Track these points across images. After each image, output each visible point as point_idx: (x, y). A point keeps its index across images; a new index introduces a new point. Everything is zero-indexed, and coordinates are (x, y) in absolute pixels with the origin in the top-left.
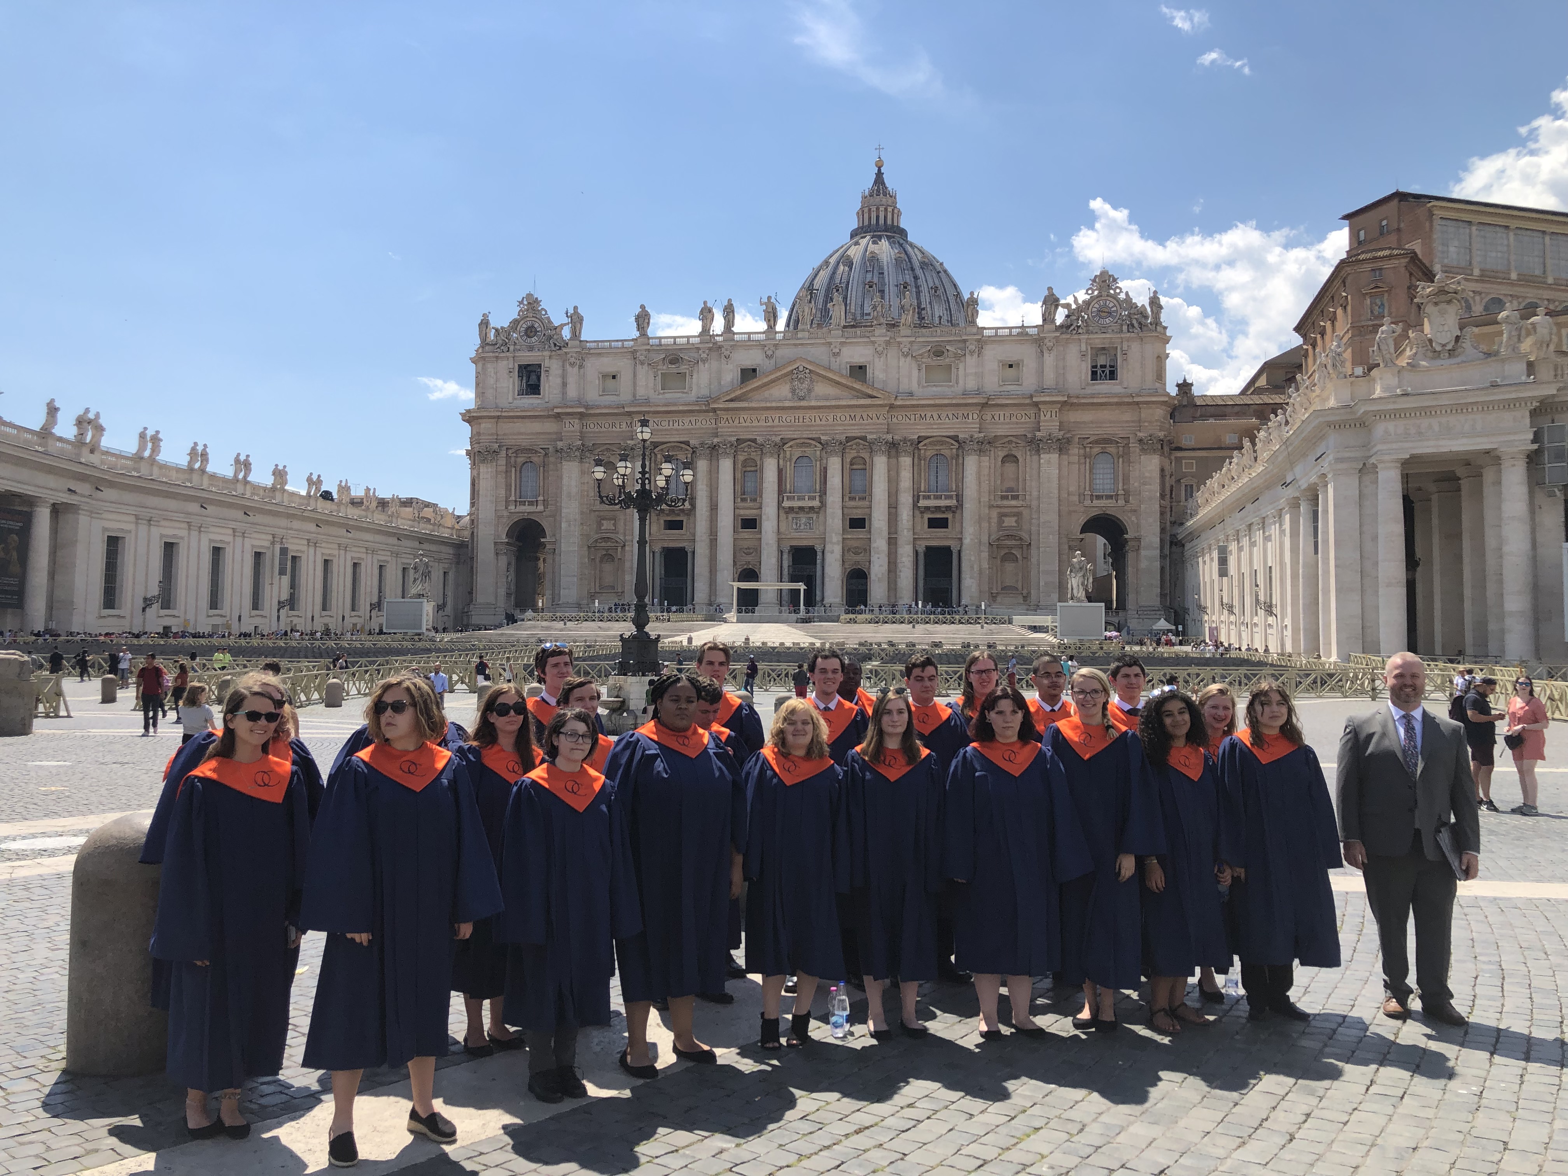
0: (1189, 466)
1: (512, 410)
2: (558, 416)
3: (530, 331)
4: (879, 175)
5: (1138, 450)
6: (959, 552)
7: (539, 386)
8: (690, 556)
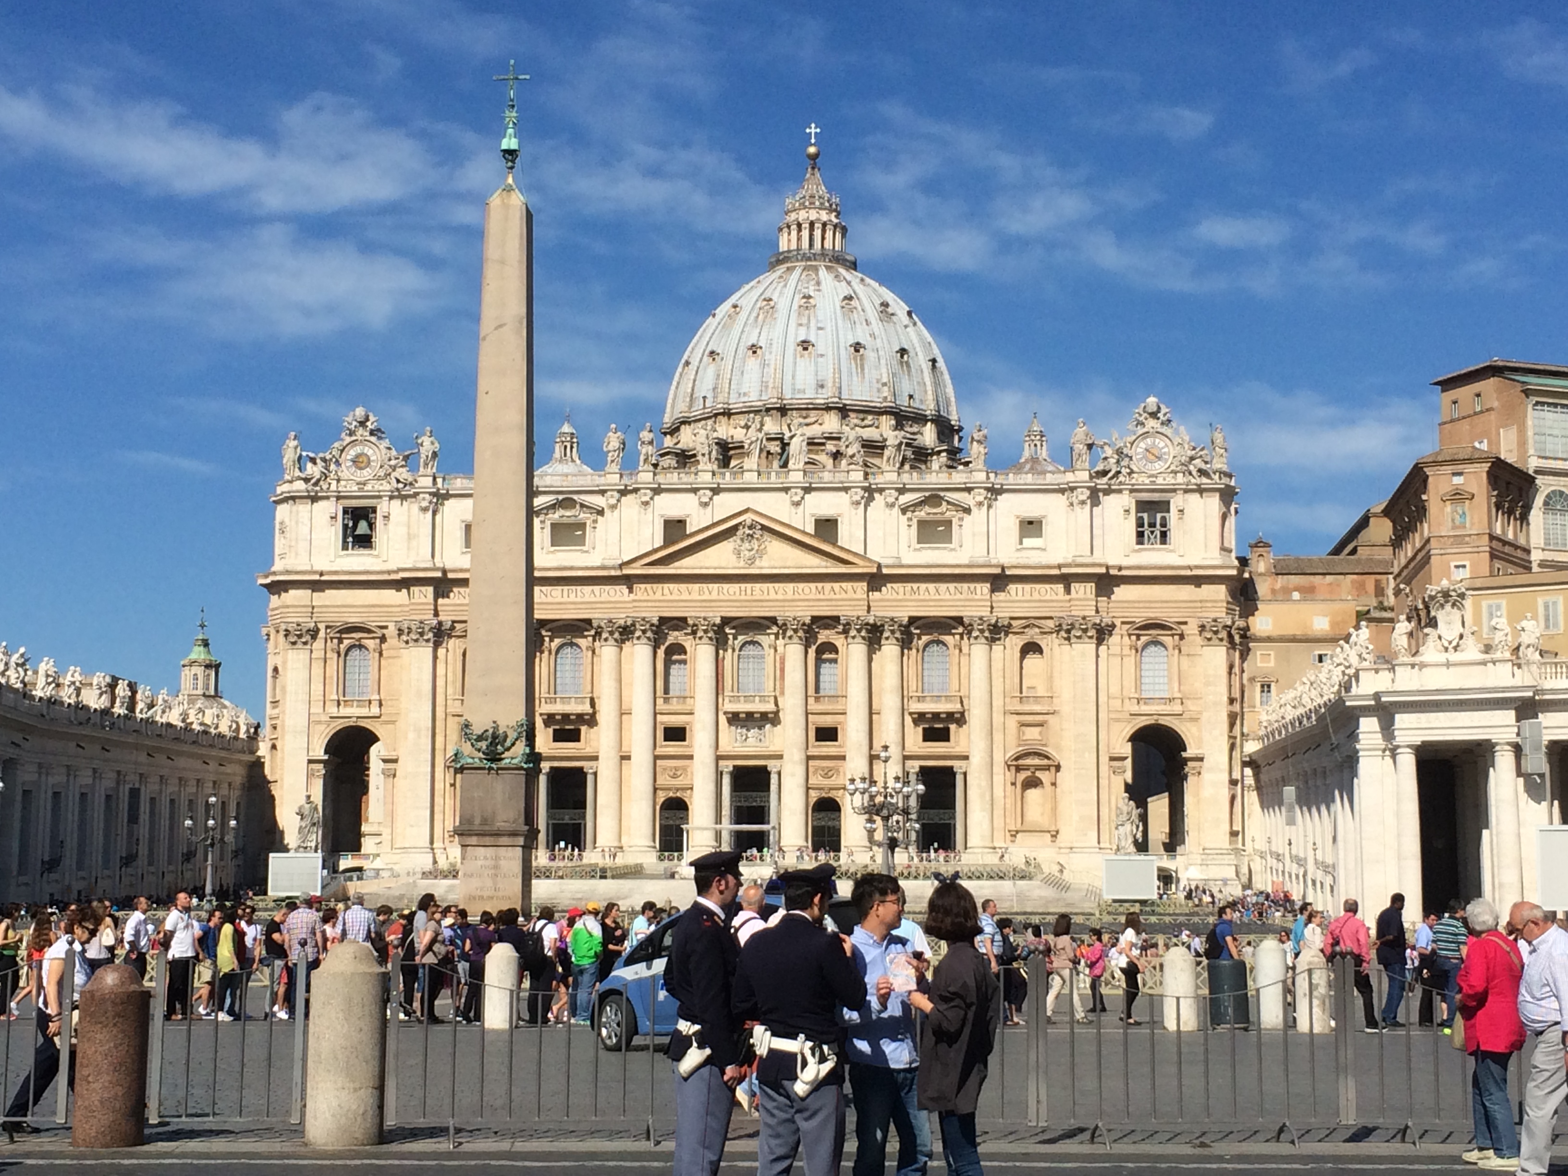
0: (1265, 659)
1: (336, 573)
2: (404, 581)
3: (361, 462)
5: (1199, 640)
6: (965, 774)
7: (370, 537)
8: (590, 779)
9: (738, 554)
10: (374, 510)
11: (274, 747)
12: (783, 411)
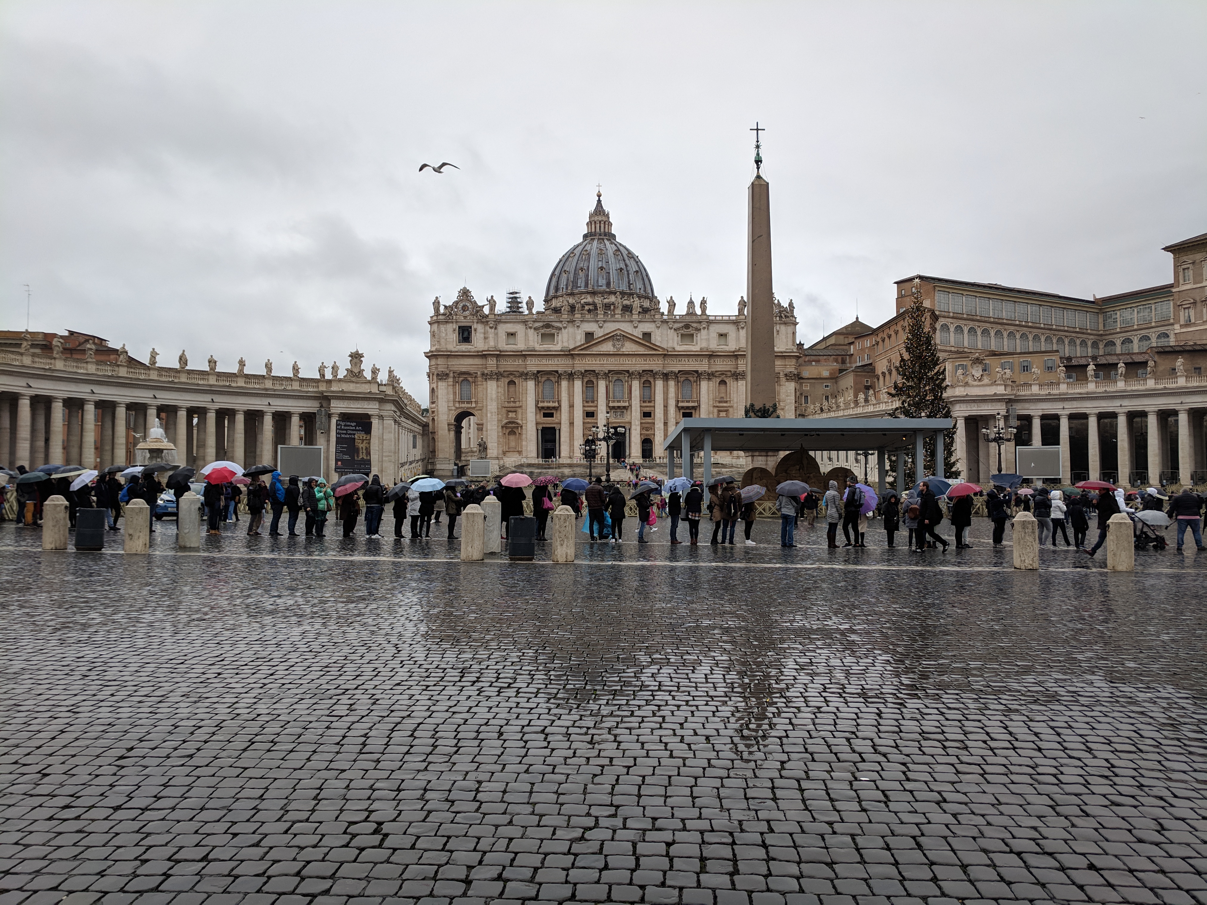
0: (806, 387)
1: (455, 352)
2: (485, 355)
3: (464, 309)
4: (599, 201)
5: (784, 380)
7: (469, 338)
8: (557, 431)
9: (614, 346)
10: (471, 327)
11: (433, 419)
12: (594, 293)
